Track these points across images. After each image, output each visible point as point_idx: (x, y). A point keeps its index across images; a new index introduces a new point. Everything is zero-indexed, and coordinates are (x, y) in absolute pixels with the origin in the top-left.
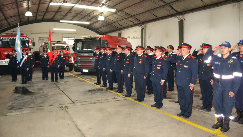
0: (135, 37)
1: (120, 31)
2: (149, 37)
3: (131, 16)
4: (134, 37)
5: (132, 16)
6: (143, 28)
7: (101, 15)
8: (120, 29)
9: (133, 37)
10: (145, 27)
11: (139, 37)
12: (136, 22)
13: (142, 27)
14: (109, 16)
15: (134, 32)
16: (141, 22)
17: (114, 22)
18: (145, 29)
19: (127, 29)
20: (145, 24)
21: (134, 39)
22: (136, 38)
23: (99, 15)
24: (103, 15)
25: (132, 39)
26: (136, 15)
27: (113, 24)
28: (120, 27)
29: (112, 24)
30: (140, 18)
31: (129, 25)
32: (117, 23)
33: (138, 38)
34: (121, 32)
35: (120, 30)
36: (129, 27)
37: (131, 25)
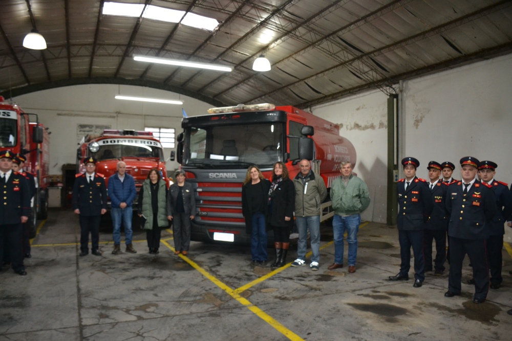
0: (362, 124)
1: (309, 109)
2: (417, 122)
3: (358, 54)
4: (357, 126)
5: (362, 55)
6: (396, 96)
7: (262, 56)
8: (309, 104)
9: (353, 125)
10: (401, 91)
11: (377, 124)
12: (373, 75)
13: (390, 90)
14: (286, 61)
15: (358, 109)
16: (387, 76)
17: (294, 80)
18: (400, 97)
19: (333, 102)
20: (401, 81)
21: (356, 131)
22: (366, 128)
23: (253, 55)
24: (268, 53)
25: (351, 129)
26: (380, 50)
27: (291, 87)
28: (309, 94)
29: (285, 89)
30: (389, 61)
31: (341, 89)
32: (302, 82)
33: (372, 127)
34: (310, 111)
35: (307, 107)
36: (340, 94)
37: (348, 88)
